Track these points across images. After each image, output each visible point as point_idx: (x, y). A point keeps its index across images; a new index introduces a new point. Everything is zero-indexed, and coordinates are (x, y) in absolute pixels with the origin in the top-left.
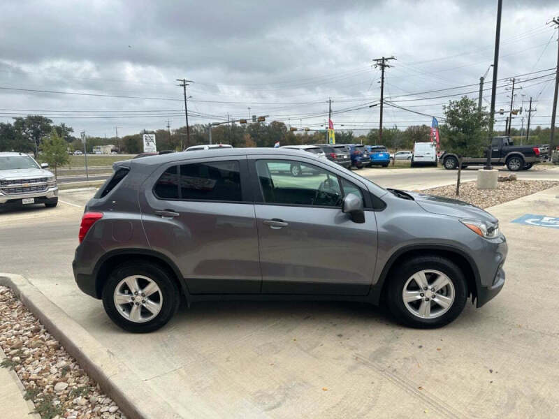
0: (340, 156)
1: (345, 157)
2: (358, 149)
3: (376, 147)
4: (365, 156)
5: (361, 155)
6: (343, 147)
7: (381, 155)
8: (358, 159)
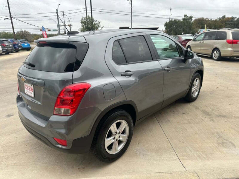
0: (8, 45)
1: (11, 46)
2: (14, 41)
3: (21, 40)
4: (20, 45)
5: (18, 45)
6: (8, 40)
7: (26, 45)
8: (17, 46)
